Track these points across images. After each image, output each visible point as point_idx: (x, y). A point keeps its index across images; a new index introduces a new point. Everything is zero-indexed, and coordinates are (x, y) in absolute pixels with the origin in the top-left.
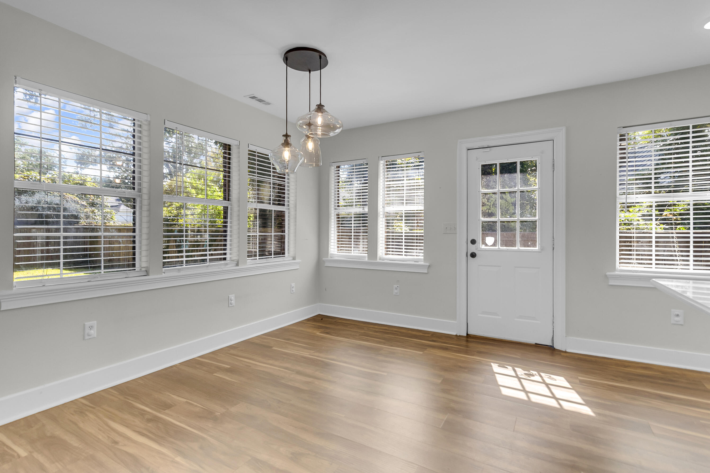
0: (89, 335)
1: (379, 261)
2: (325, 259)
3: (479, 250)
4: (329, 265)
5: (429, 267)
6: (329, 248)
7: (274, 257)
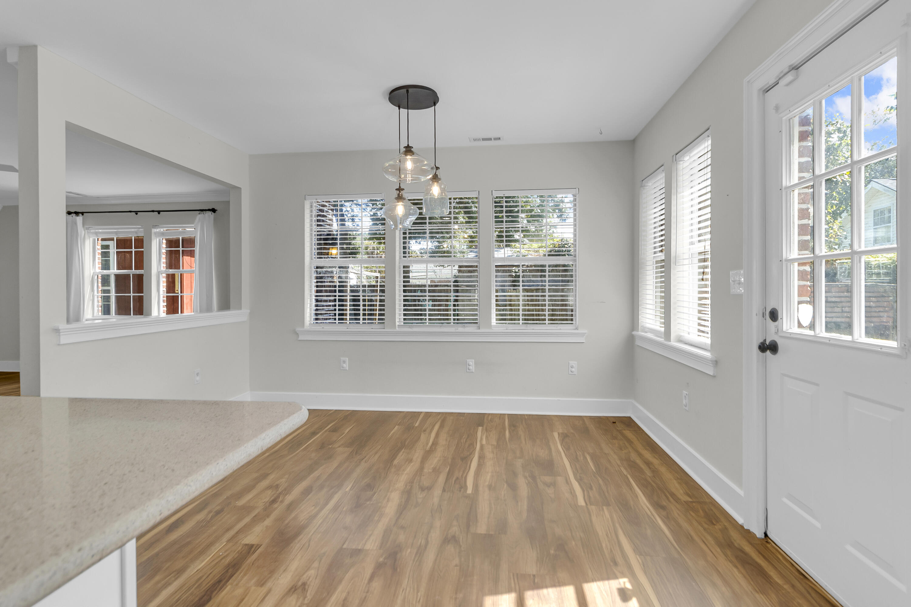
0: (343, 367)
1: (673, 343)
2: (634, 333)
3: (781, 337)
4: (638, 343)
5: (716, 363)
6: (640, 317)
7: (549, 324)
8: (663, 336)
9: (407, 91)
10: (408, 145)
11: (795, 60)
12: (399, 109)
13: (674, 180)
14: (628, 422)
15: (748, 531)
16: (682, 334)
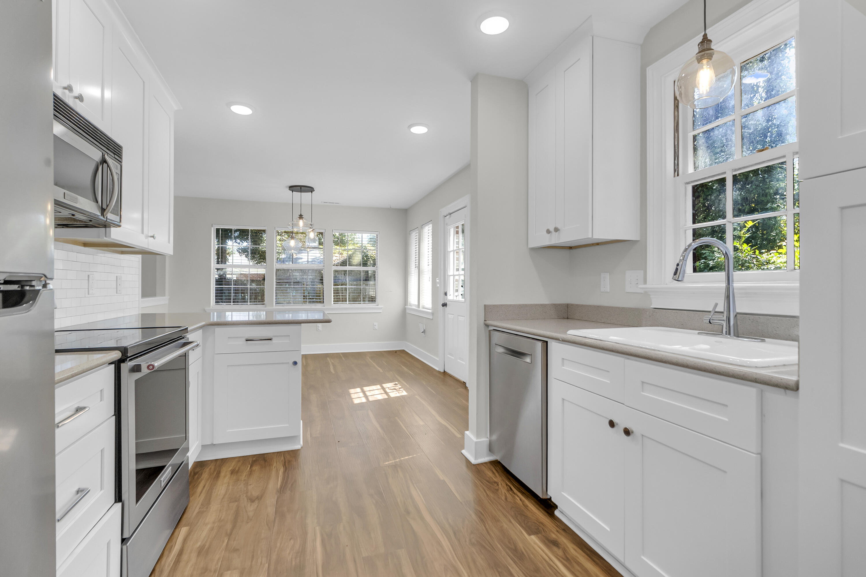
1: (421, 309)
2: (406, 307)
3: (448, 301)
4: (408, 311)
5: (433, 314)
6: (408, 299)
7: (363, 303)
8: (417, 307)
9: (301, 188)
10: (301, 214)
11: (451, 212)
12: (292, 192)
13: (421, 236)
14: (403, 351)
15: (440, 371)
16: (424, 305)
